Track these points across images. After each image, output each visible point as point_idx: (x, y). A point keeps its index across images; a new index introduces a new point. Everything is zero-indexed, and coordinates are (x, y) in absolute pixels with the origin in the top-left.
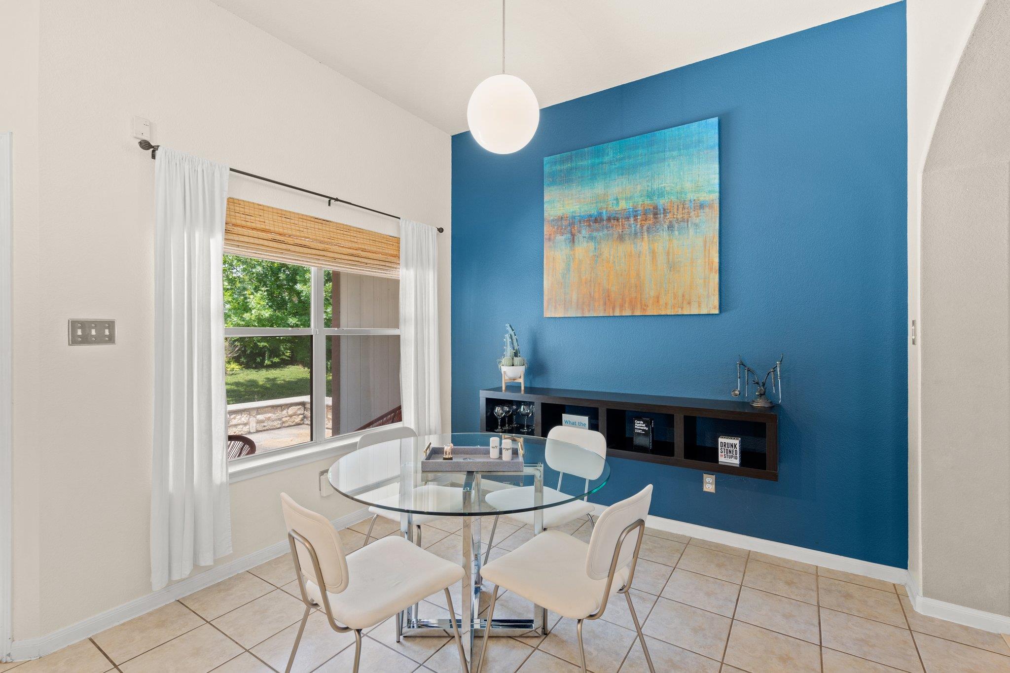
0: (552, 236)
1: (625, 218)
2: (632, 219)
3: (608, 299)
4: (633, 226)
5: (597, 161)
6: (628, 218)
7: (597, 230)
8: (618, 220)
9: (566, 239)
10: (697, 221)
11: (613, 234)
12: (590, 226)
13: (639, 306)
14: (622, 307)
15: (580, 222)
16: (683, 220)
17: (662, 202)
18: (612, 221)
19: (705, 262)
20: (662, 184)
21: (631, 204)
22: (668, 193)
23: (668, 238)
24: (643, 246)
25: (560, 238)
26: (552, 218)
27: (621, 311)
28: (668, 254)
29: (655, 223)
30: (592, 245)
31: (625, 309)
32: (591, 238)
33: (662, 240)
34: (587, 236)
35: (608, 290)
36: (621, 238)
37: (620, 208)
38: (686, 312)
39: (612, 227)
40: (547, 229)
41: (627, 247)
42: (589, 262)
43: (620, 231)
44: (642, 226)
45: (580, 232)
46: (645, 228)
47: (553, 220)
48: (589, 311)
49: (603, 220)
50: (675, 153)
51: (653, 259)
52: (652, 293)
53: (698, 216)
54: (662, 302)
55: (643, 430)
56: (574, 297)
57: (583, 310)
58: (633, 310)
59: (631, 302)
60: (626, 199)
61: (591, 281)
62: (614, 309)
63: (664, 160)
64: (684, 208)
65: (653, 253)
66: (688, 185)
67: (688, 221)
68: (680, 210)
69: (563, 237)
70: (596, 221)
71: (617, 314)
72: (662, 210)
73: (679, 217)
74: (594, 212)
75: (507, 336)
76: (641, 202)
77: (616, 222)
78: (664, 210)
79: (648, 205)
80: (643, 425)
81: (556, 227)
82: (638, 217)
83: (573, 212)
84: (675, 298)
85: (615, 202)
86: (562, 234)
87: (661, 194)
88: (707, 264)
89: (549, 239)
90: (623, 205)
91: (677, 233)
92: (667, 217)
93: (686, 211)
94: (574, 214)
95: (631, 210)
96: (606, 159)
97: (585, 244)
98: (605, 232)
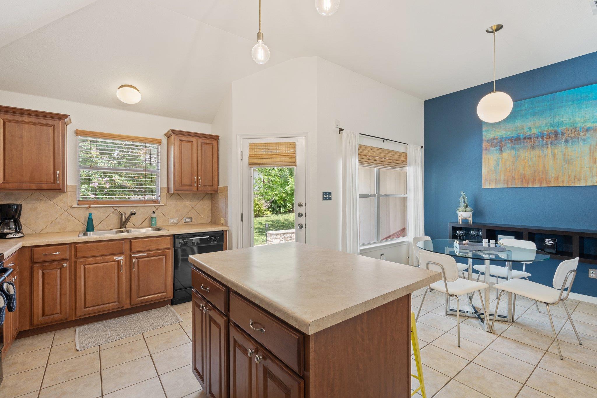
0: (488, 148)
1: (536, 138)
2: (540, 138)
3: (524, 178)
4: (541, 141)
6: (538, 138)
7: (517, 144)
8: (531, 139)
9: (496, 149)
10: (585, 137)
11: (527, 146)
12: (512, 142)
13: (545, 182)
14: (533, 182)
15: (506, 140)
16: (575, 137)
17: (560, 129)
18: (527, 139)
19: (590, 159)
20: (561, 119)
21: (539, 130)
22: (565, 124)
23: (564, 147)
24: (548, 151)
25: (492, 149)
26: (488, 139)
27: (533, 184)
28: (565, 155)
29: (555, 140)
30: (513, 152)
31: (536, 183)
32: (513, 148)
33: (561, 149)
34: (510, 147)
35: (524, 174)
36: (533, 148)
37: (532, 132)
38: (577, 184)
39: (527, 142)
40: (484, 145)
41: (537, 152)
42: (511, 160)
43: (532, 144)
44: (547, 141)
45: (505, 145)
46: (549, 142)
47: (488, 140)
48: (512, 185)
49: (521, 139)
50: (569, 103)
51: (554, 158)
52: (554, 175)
53: (585, 135)
54: (560, 179)
55: (551, 244)
56: (502, 178)
57: (508, 184)
58: (541, 184)
59: (539, 180)
60: (536, 128)
61: (513, 170)
62: (528, 184)
63: (562, 107)
64: (575, 131)
65: (555, 156)
66: (578, 119)
67: (578, 138)
68: (573, 132)
69: (495, 148)
70: (516, 139)
71: (530, 186)
72: (560, 133)
73: (573, 136)
74: (515, 135)
75: (462, 197)
76: (546, 129)
77: (529, 140)
78: (562, 132)
79: (551, 130)
80: (551, 241)
81: (490, 143)
82: (544, 137)
83: (501, 135)
84: (569, 178)
85: (529, 130)
86: (494, 147)
87: (560, 124)
88: (592, 160)
89: (486, 149)
90: (534, 131)
91: (571, 144)
92: (564, 136)
93: (577, 132)
94: (502, 137)
95: (540, 133)
96: (523, 108)
97: (509, 151)
98: (523, 145)
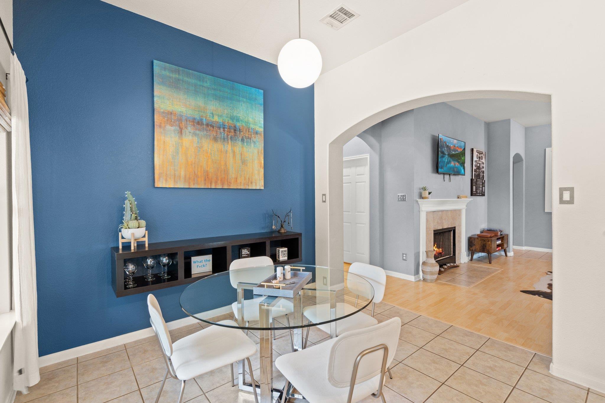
0: (163, 125)
1: (218, 128)
2: (222, 129)
3: (207, 178)
4: (222, 134)
5: (199, 83)
6: (219, 128)
7: (199, 130)
8: (213, 127)
9: (174, 131)
10: (255, 140)
11: (210, 135)
12: (194, 125)
13: (226, 183)
14: (216, 183)
15: (187, 121)
16: (249, 138)
17: (238, 124)
18: (210, 127)
19: (258, 162)
20: (238, 114)
21: (221, 120)
22: (241, 121)
23: (241, 146)
24: (228, 147)
25: (168, 127)
26: (162, 110)
27: (216, 185)
28: (241, 154)
29: (235, 135)
30: (196, 139)
31: (218, 184)
32: (195, 134)
33: (239, 147)
34: (192, 132)
35: (207, 171)
36: (215, 139)
37: (214, 120)
38: (250, 188)
39: (210, 130)
40: (157, 118)
41: (218, 146)
42: (193, 150)
43: (215, 135)
44: (228, 135)
45: (186, 127)
46: (229, 137)
47: (164, 113)
48: (194, 184)
49: (204, 125)
50: (245, 100)
51: (234, 156)
52: (233, 176)
53: (255, 138)
54: (239, 181)
55: (247, 254)
56: (183, 174)
57: (189, 183)
58: (223, 184)
59: (221, 180)
60: (218, 116)
61: (195, 163)
62: (211, 184)
63: (239, 101)
64: (249, 131)
65: (234, 152)
66: (251, 120)
67: (251, 139)
68: (247, 132)
69: (173, 128)
70: (198, 123)
71: (213, 187)
72: (238, 129)
73: (247, 135)
74: (197, 117)
76: (228, 121)
77: (212, 128)
78: (239, 129)
79: (231, 124)
80: (247, 252)
81: (166, 119)
82: (226, 129)
83: (181, 112)
84: (245, 180)
85: (211, 115)
86: (172, 126)
87: (238, 120)
88: (259, 163)
89: (160, 126)
90: (216, 119)
91: (245, 144)
92: (241, 134)
93: (250, 133)
94: (181, 114)
95: (221, 123)
96: (205, 85)
97: (190, 137)
98: (205, 133)
